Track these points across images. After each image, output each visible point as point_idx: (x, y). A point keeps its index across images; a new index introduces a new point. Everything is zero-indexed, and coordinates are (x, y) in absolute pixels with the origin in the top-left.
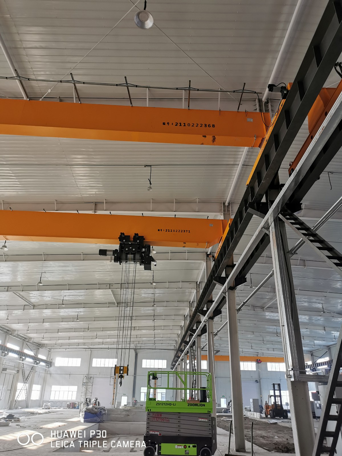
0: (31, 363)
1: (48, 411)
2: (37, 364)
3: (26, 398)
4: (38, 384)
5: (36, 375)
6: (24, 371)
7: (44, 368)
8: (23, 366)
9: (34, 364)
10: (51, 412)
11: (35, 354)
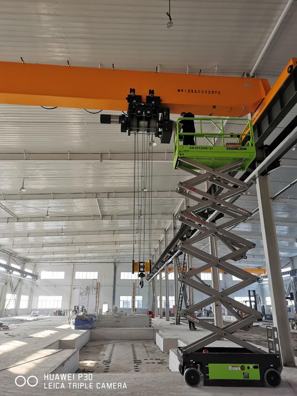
0: (18, 276)
1: (37, 319)
2: (24, 277)
3: (15, 307)
4: (25, 295)
5: (24, 287)
6: (12, 283)
7: (31, 280)
8: (11, 278)
9: (21, 277)
10: (39, 320)
11: (21, 268)
